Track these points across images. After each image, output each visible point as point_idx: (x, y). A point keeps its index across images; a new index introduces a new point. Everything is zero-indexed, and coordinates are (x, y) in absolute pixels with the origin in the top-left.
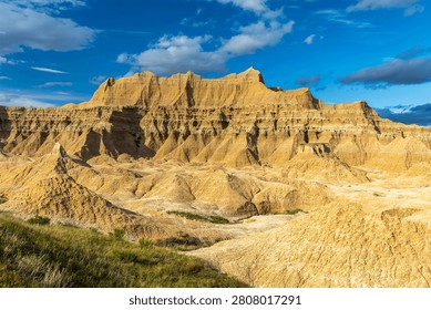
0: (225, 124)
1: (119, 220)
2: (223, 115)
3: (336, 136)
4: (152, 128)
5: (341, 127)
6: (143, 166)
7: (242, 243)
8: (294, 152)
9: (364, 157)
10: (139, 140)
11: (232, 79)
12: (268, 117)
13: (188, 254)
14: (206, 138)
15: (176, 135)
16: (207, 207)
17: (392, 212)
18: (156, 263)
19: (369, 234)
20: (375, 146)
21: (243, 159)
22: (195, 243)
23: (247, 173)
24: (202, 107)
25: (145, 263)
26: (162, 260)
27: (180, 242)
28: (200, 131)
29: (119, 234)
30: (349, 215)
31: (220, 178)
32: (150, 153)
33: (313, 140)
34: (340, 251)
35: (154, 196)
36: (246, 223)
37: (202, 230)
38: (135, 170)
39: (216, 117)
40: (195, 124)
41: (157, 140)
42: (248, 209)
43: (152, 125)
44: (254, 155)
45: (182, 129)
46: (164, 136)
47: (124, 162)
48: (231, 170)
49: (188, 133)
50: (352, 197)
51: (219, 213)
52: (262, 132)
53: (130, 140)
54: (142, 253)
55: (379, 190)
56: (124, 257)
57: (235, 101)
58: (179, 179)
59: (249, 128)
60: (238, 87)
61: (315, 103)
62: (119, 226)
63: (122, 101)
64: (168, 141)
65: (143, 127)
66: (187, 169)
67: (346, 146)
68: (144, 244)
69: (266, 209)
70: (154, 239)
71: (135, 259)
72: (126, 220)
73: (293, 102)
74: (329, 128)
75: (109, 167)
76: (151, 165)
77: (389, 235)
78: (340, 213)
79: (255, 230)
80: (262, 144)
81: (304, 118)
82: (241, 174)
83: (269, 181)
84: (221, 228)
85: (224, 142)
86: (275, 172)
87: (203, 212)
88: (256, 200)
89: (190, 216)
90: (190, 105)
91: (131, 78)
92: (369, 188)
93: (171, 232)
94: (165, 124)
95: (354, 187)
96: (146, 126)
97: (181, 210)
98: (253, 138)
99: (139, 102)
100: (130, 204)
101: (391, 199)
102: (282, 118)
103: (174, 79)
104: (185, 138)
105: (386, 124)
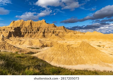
0: (38, 30)
1: (17, 50)
2: (38, 28)
3: (59, 32)
4: (23, 31)
5: (60, 31)
6: (21, 39)
7: (42, 52)
8: (51, 35)
9: (64, 36)
10: (21, 33)
11: (40, 22)
12: (47, 29)
13: (32, 55)
14: (35, 33)
15: (29, 32)
16: (35, 46)
17: (68, 45)
18: (25, 58)
19: (65, 49)
20: (65, 34)
21: (42, 37)
22: (33, 53)
23: (43, 40)
24: (34, 27)
25: (23, 58)
26: (26, 57)
27: (30, 53)
28: (33, 32)
29: (17, 52)
30: (61, 46)
31: (38, 40)
32: (23, 36)
33: (55, 33)
34: (60, 53)
35: (24, 45)
36: (43, 49)
37: (34, 51)
38: (20, 40)
39: (36, 29)
40: (32, 30)
41: (25, 33)
42: (43, 46)
43: (23, 30)
44: (44, 36)
45: (30, 31)
46: (26, 33)
47: (17, 38)
48: (40, 39)
49: (31, 32)
50: (62, 43)
51: (37, 47)
52: (46, 32)
53: (19, 34)
54: (22, 56)
55: (66, 42)
56: (18, 57)
57: (40, 26)
58: (29, 41)
59: (43, 31)
60: (41, 23)
61: (55, 26)
62: (17, 51)
63: (17, 26)
64: (27, 34)
65: (21, 31)
66: (31, 39)
67: (60, 34)
68: (22, 54)
69: (47, 46)
70: (24, 53)
71: (20, 57)
72: (18, 50)
73: (51, 26)
74: (58, 31)
75: (14, 39)
76: (23, 38)
77: (68, 49)
78: (60, 46)
79: (45, 50)
80: (46, 34)
81: (53, 29)
82: (42, 40)
83: (47, 41)
84: (38, 50)
85: (38, 34)
86: (48, 39)
87: (34, 47)
88: (45, 44)
89: (32, 48)
90: (31, 26)
91: (18, 21)
92: (64, 41)
93: (28, 51)
94: (26, 30)
95: (62, 41)
96: (22, 30)
97: (30, 47)
98: (44, 33)
99: (20, 26)
100: (19, 46)
101: (68, 43)
102: (49, 29)
103: (28, 21)
104: (30, 33)
105: (67, 30)
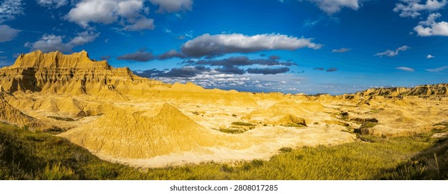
0: (72, 76)
1: (26, 121)
2: (71, 72)
3: (117, 82)
4: (40, 77)
5: (119, 78)
6: (36, 95)
7: (79, 129)
8: (101, 88)
9: (127, 91)
10: (35, 83)
11: (75, 55)
12: (90, 73)
13: (57, 135)
14: (64, 82)
15: (51, 80)
16: (65, 114)
17: (136, 113)
18: (43, 141)
19: (128, 122)
20: (131, 86)
21: (79, 92)
22: (60, 130)
23: (81, 98)
24: (62, 68)
25: (38, 141)
26: (45, 139)
27: (53, 130)
28: (61, 79)
29: (26, 127)
30: (121, 114)
31: (69, 100)
32: (39, 89)
33: (108, 83)
34: (118, 130)
35: (41, 110)
36: (81, 121)
37: (62, 124)
38: (33, 97)
39: (68, 73)
40: (59, 75)
41: (43, 83)
42: (82, 114)
43: (40, 76)
44: (84, 90)
45: (54, 77)
46: (45, 81)
47: (28, 94)
48: (74, 97)
49: (56, 80)
50: (123, 107)
51: (69, 116)
52: (87, 79)
53: (31, 83)
54: (37, 136)
55: (133, 104)
56: (28, 138)
57: (76, 65)
58: (52, 102)
59: (82, 78)
60: (78, 59)
61: (109, 67)
62: (26, 124)
63: (27, 65)
64: (47, 84)
65: (36, 77)
66: (56, 97)
67: (120, 86)
68: (38, 132)
69: (89, 114)
70: (42, 129)
71: (34, 139)
72: (30, 121)
73: (100, 66)
74: (115, 78)
75: (22, 96)
76: (40, 95)
77: (135, 122)
78: (118, 114)
79: (85, 123)
80: (88, 85)
81: (105, 74)
82: (78, 99)
83: (90, 102)
84: (70, 123)
85: (71, 84)
86: (93, 97)
87: (63, 116)
88: (85, 110)
89: (57, 118)
90: (57, 67)
91: (32, 54)
92: (129, 104)
93: (49, 126)
94: (46, 75)
95: (124, 103)
96: (38, 76)
97: (53, 116)
98: (84, 82)
99: (35, 65)
100: (31, 113)
101: (137, 107)
102: (96, 73)
103: (50, 54)
104: (54, 82)
105: (135, 77)
